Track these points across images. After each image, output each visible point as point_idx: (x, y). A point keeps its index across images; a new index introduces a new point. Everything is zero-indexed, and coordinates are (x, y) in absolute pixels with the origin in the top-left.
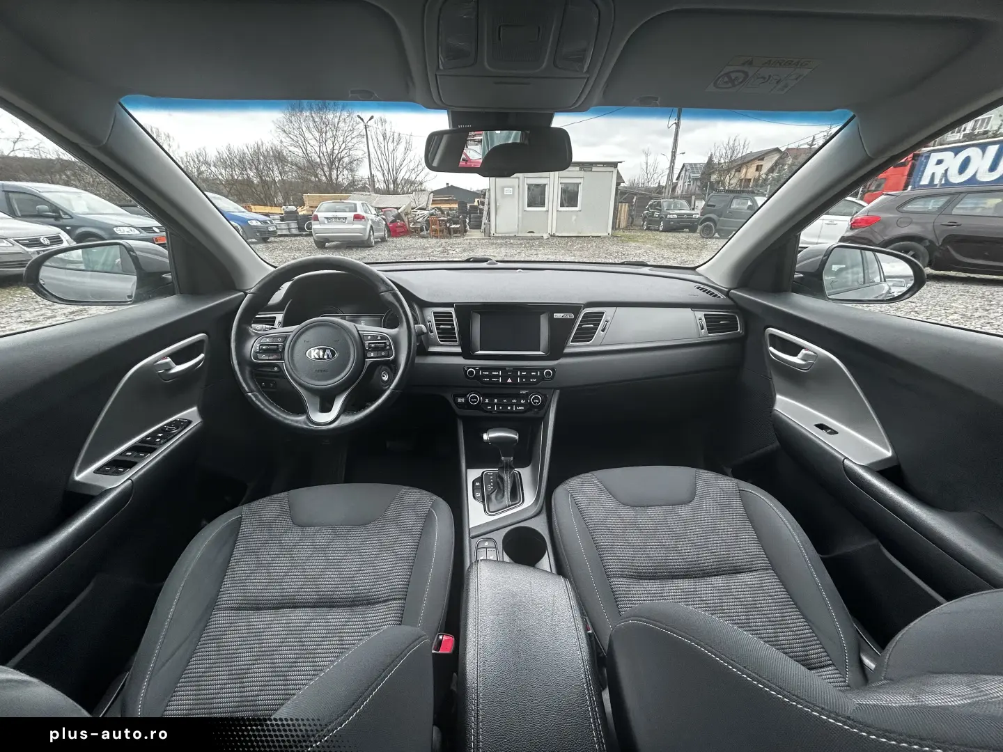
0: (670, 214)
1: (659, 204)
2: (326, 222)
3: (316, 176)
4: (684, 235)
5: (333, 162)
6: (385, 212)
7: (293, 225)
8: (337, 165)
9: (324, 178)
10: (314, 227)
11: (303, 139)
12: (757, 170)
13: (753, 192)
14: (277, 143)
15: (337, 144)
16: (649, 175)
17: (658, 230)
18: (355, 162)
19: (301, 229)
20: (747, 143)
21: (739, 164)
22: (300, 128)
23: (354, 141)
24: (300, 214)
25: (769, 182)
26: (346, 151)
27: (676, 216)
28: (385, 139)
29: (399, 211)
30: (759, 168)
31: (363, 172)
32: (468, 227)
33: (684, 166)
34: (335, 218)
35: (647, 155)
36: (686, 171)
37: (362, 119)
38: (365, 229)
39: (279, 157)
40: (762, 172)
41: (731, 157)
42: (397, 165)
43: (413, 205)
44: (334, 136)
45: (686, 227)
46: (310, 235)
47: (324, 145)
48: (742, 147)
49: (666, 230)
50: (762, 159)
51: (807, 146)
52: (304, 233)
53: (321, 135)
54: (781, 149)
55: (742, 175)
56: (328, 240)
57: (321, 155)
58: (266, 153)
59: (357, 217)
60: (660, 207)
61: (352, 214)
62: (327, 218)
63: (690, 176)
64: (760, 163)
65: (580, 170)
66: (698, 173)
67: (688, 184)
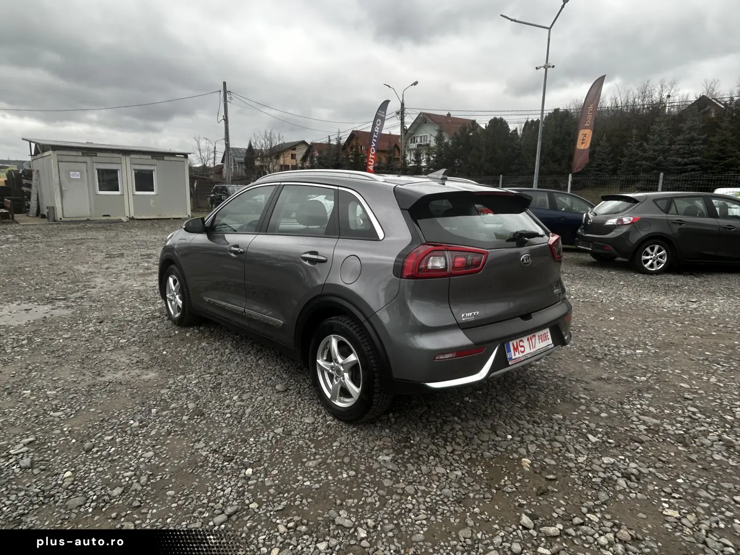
1: (224, 188)
12: (291, 157)
16: (204, 160)
21: (276, 152)
30: (294, 156)
35: (198, 142)
40: (298, 161)
41: (270, 146)
48: (278, 138)
50: (294, 149)
54: (307, 142)
55: (280, 160)
63: (234, 159)
64: (293, 152)
65: (152, 158)
66: (241, 157)
67: (234, 168)
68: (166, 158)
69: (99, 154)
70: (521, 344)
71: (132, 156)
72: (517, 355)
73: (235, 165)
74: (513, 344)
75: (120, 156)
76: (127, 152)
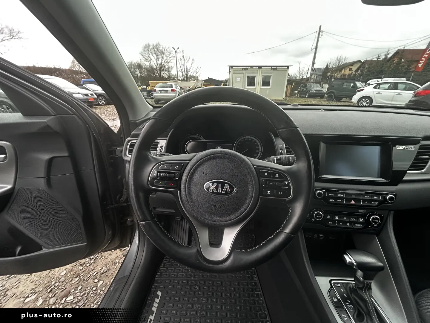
0: (311, 90)
1: (306, 85)
2: (159, 93)
3: (154, 74)
4: (318, 99)
5: (162, 68)
6: (184, 88)
7: (145, 94)
8: (163, 69)
9: (157, 75)
10: (154, 94)
11: (149, 58)
12: (349, 70)
13: (353, 80)
16: (300, 72)
17: (305, 97)
18: (170, 68)
19: (148, 95)
21: (341, 68)
22: (148, 53)
23: (170, 59)
24: (148, 89)
25: (356, 76)
26: (167, 63)
27: (314, 91)
28: (183, 58)
29: (190, 88)
30: (351, 69)
31: (173, 72)
33: (315, 69)
34: (163, 91)
35: (300, 63)
36: (315, 71)
37: (174, 49)
38: (176, 95)
39: (139, 66)
40: (353, 71)
41: (338, 64)
42: (188, 69)
43: (196, 86)
44: (162, 57)
45: (319, 96)
46: (152, 98)
47: (158, 61)
49: (309, 97)
50: (352, 65)
51: (376, 59)
52: (150, 98)
53: (157, 56)
54: (362, 61)
55: (343, 73)
56: (160, 100)
57: (157, 65)
58: (134, 64)
59: (173, 91)
60: (307, 87)
61: (170, 89)
62: (160, 91)
63: (317, 74)
64: (351, 67)
65: (271, 70)
66: (321, 72)
67: (316, 78)
68: (278, 69)
69: (249, 69)
71: (263, 69)
73: (317, 76)
75: (258, 69)
76: (260, 67)
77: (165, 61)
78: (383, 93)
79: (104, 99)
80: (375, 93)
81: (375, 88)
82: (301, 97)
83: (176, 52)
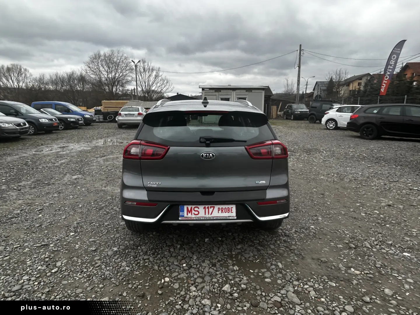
0: (296, 111)
2: (125, 116)
4: (303, 121)
5: (114, 82)
7: (101, 117)
8: (117, 84)
10: (118, 118)
11: (99, 71)
12: (358, 85)
13: (331, 101)
14: (84, 73)
15: (118, 74)
17: (291, 119)
18: (127, 83)
19: (105, 119)
20: (347, 72)
21: (348, 82)
22: (98, 65)
24: (104, 111)
26: (122, 77)
27: (299, 112)
28: (144, 71)
30: (360, 84)
32: (191, 119)
33: (317, 83)
34: (129, 114)
36: (318, 85)
37: (134, 62)
40: (361, 87)
41: (339, 79)
47: (110, 74)
48: (344, 74)
49: (294, 119)
52: (107, 121)
53: (109, 68)
54: (371, 74)
55: (351, 88)
57: (108, 79)
59: (140, 114)
60: (292, 108)
61: (137, 113)
62: (125, 114)
63: (320, 88)
64: (360, 81)
65: (246, 92)
66: (325, 86)
67: (320, 93)
68: (253, 91)
69: (222, 91)
70: (196, 209)
71: (237, 91)
72: (190, 215)
73: (321, 91)
74: (188, 208)
75: (231, 91)
76: (234, 89)
77: (119, 75)
78: (344, 116)
79: (63, 124)
80: (338, 116)
81: (337, 111)
82: (287, 119)
83: (136, 65)
